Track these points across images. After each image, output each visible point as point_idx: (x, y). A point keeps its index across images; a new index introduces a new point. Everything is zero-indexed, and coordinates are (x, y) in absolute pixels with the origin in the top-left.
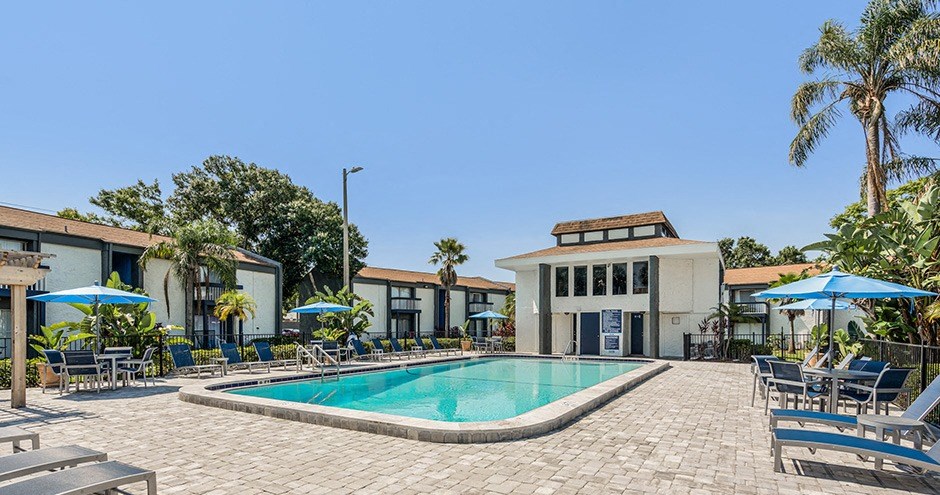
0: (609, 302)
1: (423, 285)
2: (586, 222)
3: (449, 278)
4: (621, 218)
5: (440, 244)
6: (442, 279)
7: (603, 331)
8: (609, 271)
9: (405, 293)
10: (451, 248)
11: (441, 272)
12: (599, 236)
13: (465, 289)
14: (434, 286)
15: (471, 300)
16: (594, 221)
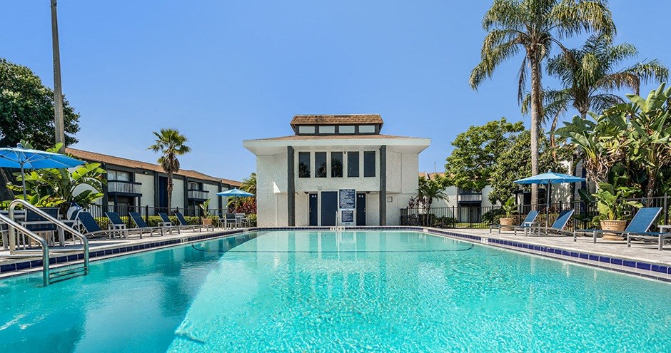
0: (345, 184)
1: (143, 171)
2: (321, 117)
3: (171, 165)
4: (349, 116)
5: (161, 134)
6: (164, 166)
7: (341, 207)
8: (345, 158)
9: (123, 177)
10: (173, 139)
11: (162, 160)
12: (332, 130)
13: (184, 178)
14: (154, 173)
15: (189, 188)
16: (327, 117)
